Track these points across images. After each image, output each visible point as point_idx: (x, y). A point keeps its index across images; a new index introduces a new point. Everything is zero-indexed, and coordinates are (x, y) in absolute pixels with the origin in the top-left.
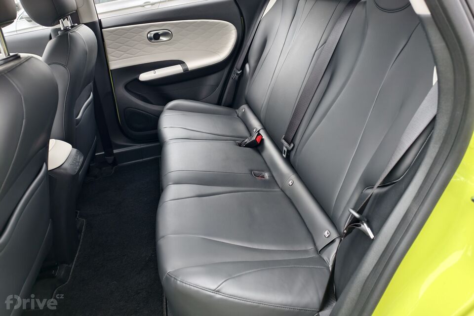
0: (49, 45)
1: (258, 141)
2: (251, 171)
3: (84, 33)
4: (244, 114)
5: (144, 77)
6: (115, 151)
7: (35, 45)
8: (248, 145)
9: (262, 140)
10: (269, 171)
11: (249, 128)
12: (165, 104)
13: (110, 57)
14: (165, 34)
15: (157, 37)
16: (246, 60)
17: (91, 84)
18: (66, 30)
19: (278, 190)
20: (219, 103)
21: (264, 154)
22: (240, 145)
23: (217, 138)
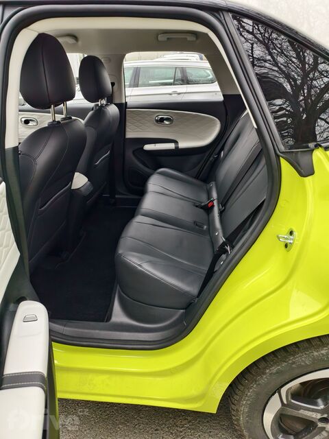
0: (90, 113)
1: (210, 205)
2: (194, 222)
3: (113, 110)
4: (211, 188)
5: (148, 147)
6: (117, 196)
7: (81, 112)
8: (202, 208)
9: (213, 206)
10: (209, 225)
11: (209, 196)
12: (156, 169)
13: (127, 129)
14: (167, 119)
15: (162, 120)
16: (222, 149)
17: (110, 145)
18: (102, 106)
19: (209, 237)
20: (197, 177)
21: (210, 215)
22: (197, 206)
23: (183, 198)
